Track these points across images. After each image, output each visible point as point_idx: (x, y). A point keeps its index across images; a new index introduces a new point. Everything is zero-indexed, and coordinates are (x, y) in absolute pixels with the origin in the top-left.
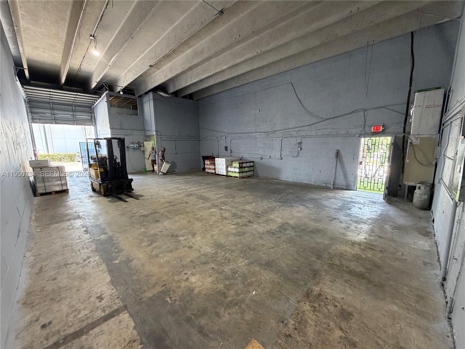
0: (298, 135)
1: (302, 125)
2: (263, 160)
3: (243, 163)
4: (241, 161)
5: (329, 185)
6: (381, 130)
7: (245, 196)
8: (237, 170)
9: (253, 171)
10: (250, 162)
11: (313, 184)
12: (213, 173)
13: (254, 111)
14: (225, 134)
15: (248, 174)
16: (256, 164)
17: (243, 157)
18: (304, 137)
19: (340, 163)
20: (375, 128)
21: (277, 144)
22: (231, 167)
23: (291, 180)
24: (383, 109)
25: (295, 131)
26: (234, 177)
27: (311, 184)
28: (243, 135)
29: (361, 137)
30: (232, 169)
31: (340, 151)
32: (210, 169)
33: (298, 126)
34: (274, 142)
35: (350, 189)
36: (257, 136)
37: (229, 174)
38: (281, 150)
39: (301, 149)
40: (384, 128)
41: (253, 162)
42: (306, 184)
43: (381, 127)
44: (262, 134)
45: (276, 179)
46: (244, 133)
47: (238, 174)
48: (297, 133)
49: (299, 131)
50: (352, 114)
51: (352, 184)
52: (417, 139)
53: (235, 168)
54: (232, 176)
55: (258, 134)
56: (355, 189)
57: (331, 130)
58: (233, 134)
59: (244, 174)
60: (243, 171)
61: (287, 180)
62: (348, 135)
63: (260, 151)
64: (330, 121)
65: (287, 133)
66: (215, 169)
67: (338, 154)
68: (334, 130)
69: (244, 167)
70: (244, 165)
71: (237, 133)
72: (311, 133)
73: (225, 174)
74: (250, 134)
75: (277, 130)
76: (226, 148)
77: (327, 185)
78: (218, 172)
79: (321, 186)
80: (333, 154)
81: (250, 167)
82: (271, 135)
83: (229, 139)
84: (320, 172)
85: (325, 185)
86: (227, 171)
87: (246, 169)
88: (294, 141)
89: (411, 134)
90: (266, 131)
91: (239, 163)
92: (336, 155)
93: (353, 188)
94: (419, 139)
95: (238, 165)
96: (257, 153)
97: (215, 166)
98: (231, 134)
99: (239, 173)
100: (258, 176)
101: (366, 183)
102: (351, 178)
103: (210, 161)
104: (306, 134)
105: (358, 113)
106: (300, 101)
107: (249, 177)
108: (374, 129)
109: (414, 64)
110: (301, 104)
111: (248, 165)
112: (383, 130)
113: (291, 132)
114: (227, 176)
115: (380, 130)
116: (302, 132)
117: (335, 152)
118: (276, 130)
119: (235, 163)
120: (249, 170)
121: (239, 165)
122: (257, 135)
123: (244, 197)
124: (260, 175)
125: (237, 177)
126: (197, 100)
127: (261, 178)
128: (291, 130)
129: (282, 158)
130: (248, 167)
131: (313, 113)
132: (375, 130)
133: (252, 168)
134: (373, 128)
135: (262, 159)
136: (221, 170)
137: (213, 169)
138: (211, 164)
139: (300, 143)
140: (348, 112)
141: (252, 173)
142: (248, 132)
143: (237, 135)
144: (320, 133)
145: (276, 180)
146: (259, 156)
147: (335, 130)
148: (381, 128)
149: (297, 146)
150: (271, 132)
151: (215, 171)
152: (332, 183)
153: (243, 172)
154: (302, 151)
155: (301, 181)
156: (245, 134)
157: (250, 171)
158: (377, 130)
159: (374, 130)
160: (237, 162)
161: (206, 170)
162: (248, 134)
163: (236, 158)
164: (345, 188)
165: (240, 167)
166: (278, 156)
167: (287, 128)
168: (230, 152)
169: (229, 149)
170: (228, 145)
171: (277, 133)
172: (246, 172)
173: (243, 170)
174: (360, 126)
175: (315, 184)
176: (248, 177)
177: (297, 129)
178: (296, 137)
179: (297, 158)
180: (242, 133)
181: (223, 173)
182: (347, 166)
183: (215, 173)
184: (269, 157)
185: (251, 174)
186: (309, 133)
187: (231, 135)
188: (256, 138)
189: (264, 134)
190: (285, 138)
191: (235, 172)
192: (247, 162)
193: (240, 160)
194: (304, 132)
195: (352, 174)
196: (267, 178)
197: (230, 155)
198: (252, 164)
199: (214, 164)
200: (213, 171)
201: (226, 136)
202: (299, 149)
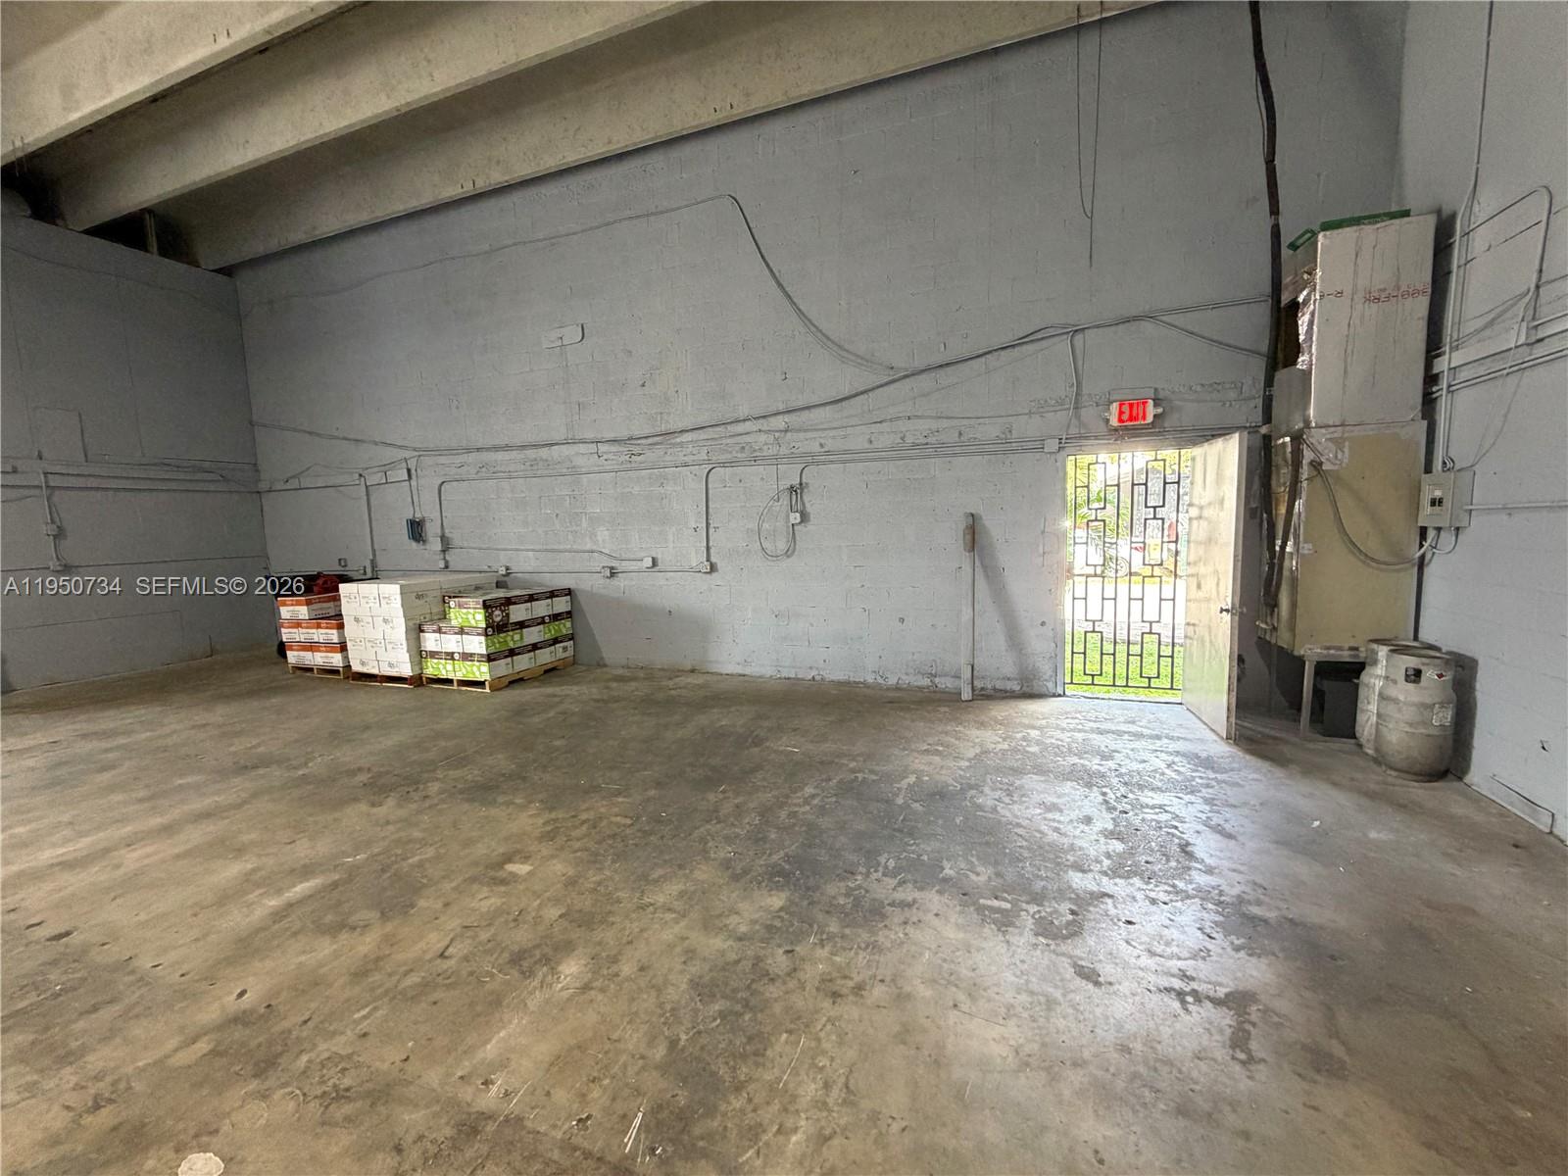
0: (784, 450)
1: (800, 404)
2: (620, 582)
3: (509, 601)
4: (501, 594)
5: (943, 680)
6: (1150, 419)
7: (509, 859)
8: (477, 645)
9: (572, 637)
10: (552, 594)
11: (870, 679)
12: (335, 672)
13: (555, 334)
14: (407, 454)
15: (545, 656)
16: (582, 599)
17: (514, 569)
18: (810, 460)
19: (987, 576)
20: (1126, 408)
21: (684, 495)
22: (439, 631)
23: (768, 671)
24: (1147, 327)
25: (766, 432)
26: (463, 683)
27: (865, 684)
28: (500, 456)
29: (1067, 451)
30: (451, 643)
31: (981, 518)
32: (312, 647)
33: (781, 407)
34: (669, 488)
35: (1036, 690)
36: (579, 461)
37: (433, 668)
38: (708, 525)
39: (805, 517)
40: (1160, 410)
41: (569, 592)
42: (840, 683)
43: (1151, 403)
44: (603, 448)
45: (693, 671)
46: (507, 448)
47: (485, 667)
48: (776, 439)
49: (786, 431)
50: (1025, 347)
51: (1045, 668)
52: (1338, 443)
53: (462, 631)
54: (449, 681)
55: (582, 448)
56: (1060, 691)
57: (934, 425)
58: (451, 451)
59: (523, 662)
60: (511, 645)
61: (748, 671)
62: (1006, 446)
63: (603, 534)
64: (925, 382)
65: (729, 441)
66: (343, 648)
67: (974, 535)
68: (945, 423)
69: (522, 625)
70: (518, 613)
71: (469, 450)
72: (845, 437)
73: (406, 670)
74: (544, 453)
75: (680, 426)
76: (416, 529)
77: (937, 680)
78: (363, 664)
79: (910, 689)
80: (951, 536)
81: (556, 617)
82: (650, 456)
83: (428, 481)
84: (902, 620)
85: (926, 682)
86: (419, 655)
87: (533, 635)
88: (764, 481)
89: (1314, 425)
90: (624, 434)
91: (486, 606)
92: (969, 537)
93: (1050, 685)
94: (1347, 444)
95: (478, 618)
96: (588, 547)
97: (341, 627)
98: (438, 451)
99: (490, 658)
100: (601, 665)
101: (1094, 655)
102: (1038, 645)
103: (308, 603)
104: (822, 445)
105: (1044, 343)
106: (780, 285)
107: (550, 672)
108: (1121, 413)
109: (1274, 118)
110: (787, 302)
111: (541, 608)
112: (1155, 416)
113: (747, 439)
114: (418, 681)
115: (1144, 418)
116: (801, 435)
117: (962, 526)
118: (672, 427)
119: (460, 606)
120: (548, 636)
121: (488, 617)
122: (581, 456)
123: (493, 873)
124: (609, 654)
125: (481, 684)
126: (228, 271)
127: (620, 672)
128: (748, 426)
129: (713, 568)
130: (541, 621)
131: (846, 346)
132: (1125, 417)
133: (565, 626)
134: (1115, 407)
135: (613, 574)
136: (381, 652)
137: (330, 647)
138: (317, 621)
139: (796, 490)
140: (1006, 340)
141: (565, 649)
142: (531, 438)
143: (472, 457)
144: (884, 441)
145: (692, 680)
146: (599, 563)
147: (956, 422)
148: (1151, 410)
149: (785, 500)
150: (650, 441)
151: (346, 658)
152: (967, 674)
153: (512, 653)
154: (810, 527)
155: (814, 673)
156: (514, 454)
157: (555, 641)
158: (1131, 419)
159: (1121, 420)
160: (470, 601)
161: (292, 657)
162: (531, 453)
163: (477, 579)
164: (1017, 688)
165: (495, 628)
166: (697, 558)
167: (730, 416)
168: (438, 547)
169: (432, 530)
170: (428, 511)
171: (681, 444)
172: (535, 647)
173: (513, 639)
174: (1060, 402)
175: (880, 681)
176: (546, 672)
177: (779, 422)
178: (776, 460)
179: (786, 563)
180: (496, 448)
181: (391, 665)
182: (1017, 587)
183: (348, 667)
184: (648, 562)
185: (561, 654)
186: (834, 437)
187: (443, 460)
188: (575, 472)
189: (614, 448)
190: (723, 465)
191: (467, 657)
192: (531, 598)
193: (499, 585)
194: (809, 435)
195: (1043, 624)
196: (649, 673)
197: (442, 565)
198: (561, 605)
199: (337, 620)
200: (336, 660)
201: (412, 464)
202: (795, 518)
